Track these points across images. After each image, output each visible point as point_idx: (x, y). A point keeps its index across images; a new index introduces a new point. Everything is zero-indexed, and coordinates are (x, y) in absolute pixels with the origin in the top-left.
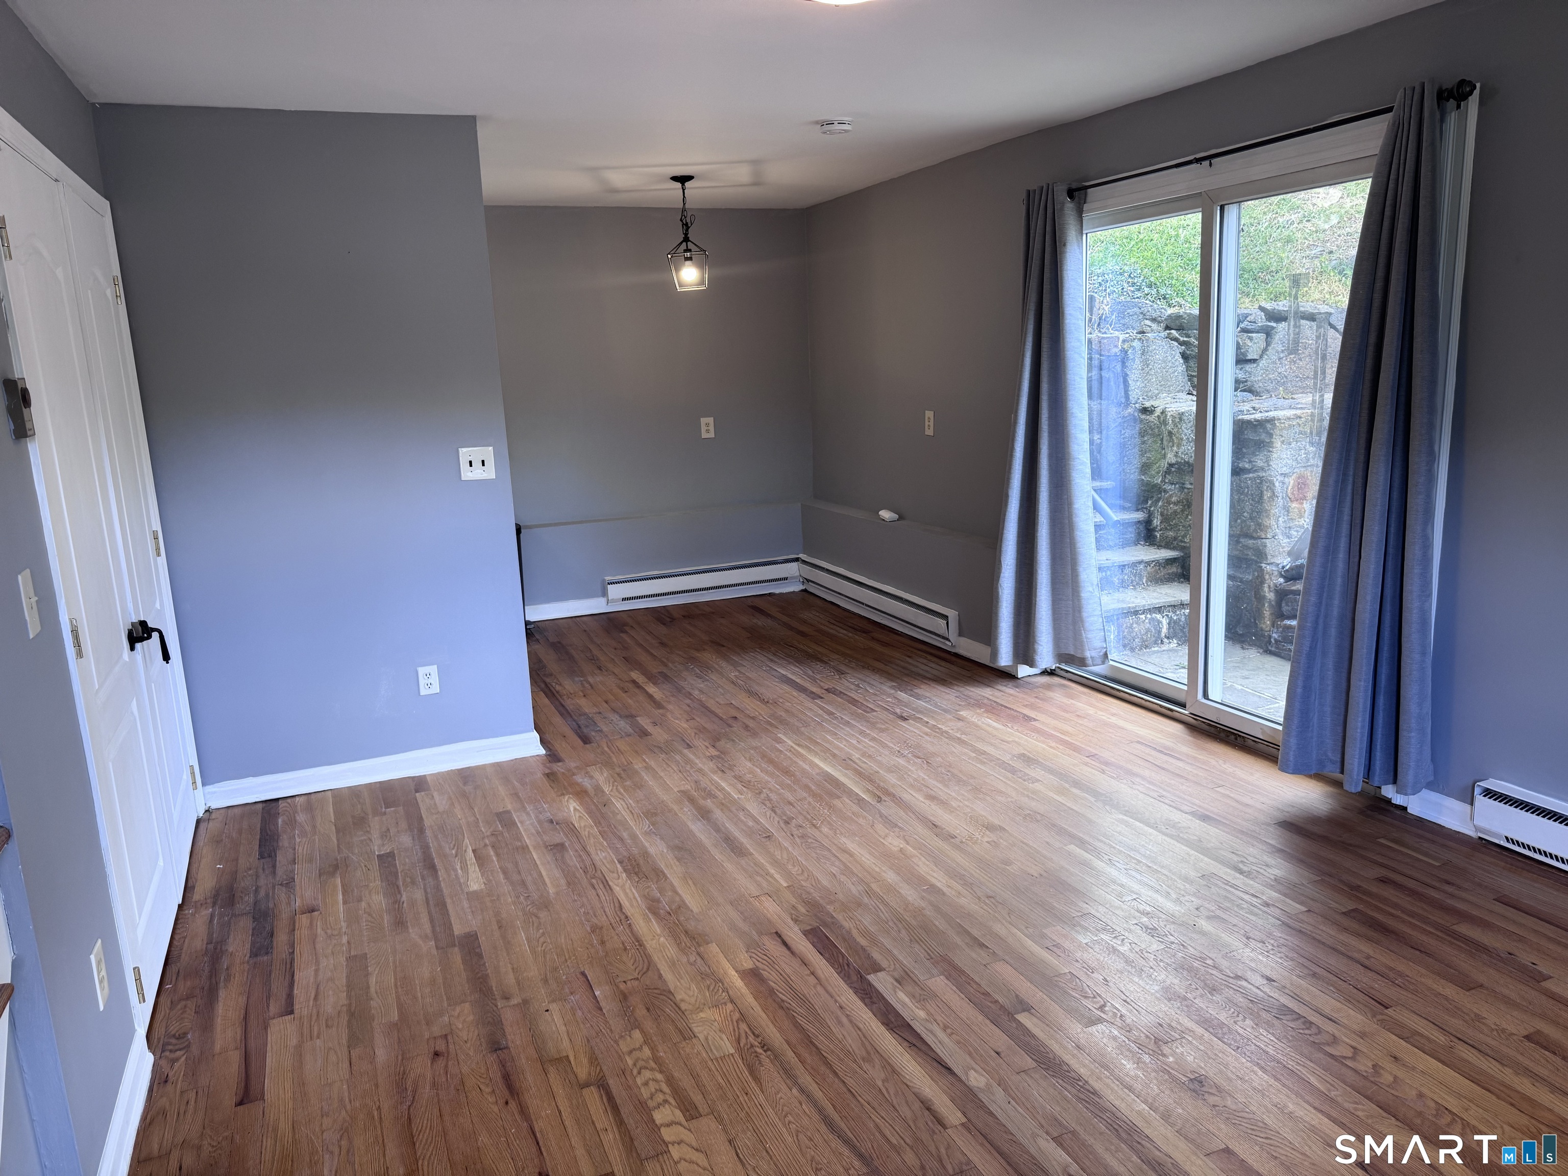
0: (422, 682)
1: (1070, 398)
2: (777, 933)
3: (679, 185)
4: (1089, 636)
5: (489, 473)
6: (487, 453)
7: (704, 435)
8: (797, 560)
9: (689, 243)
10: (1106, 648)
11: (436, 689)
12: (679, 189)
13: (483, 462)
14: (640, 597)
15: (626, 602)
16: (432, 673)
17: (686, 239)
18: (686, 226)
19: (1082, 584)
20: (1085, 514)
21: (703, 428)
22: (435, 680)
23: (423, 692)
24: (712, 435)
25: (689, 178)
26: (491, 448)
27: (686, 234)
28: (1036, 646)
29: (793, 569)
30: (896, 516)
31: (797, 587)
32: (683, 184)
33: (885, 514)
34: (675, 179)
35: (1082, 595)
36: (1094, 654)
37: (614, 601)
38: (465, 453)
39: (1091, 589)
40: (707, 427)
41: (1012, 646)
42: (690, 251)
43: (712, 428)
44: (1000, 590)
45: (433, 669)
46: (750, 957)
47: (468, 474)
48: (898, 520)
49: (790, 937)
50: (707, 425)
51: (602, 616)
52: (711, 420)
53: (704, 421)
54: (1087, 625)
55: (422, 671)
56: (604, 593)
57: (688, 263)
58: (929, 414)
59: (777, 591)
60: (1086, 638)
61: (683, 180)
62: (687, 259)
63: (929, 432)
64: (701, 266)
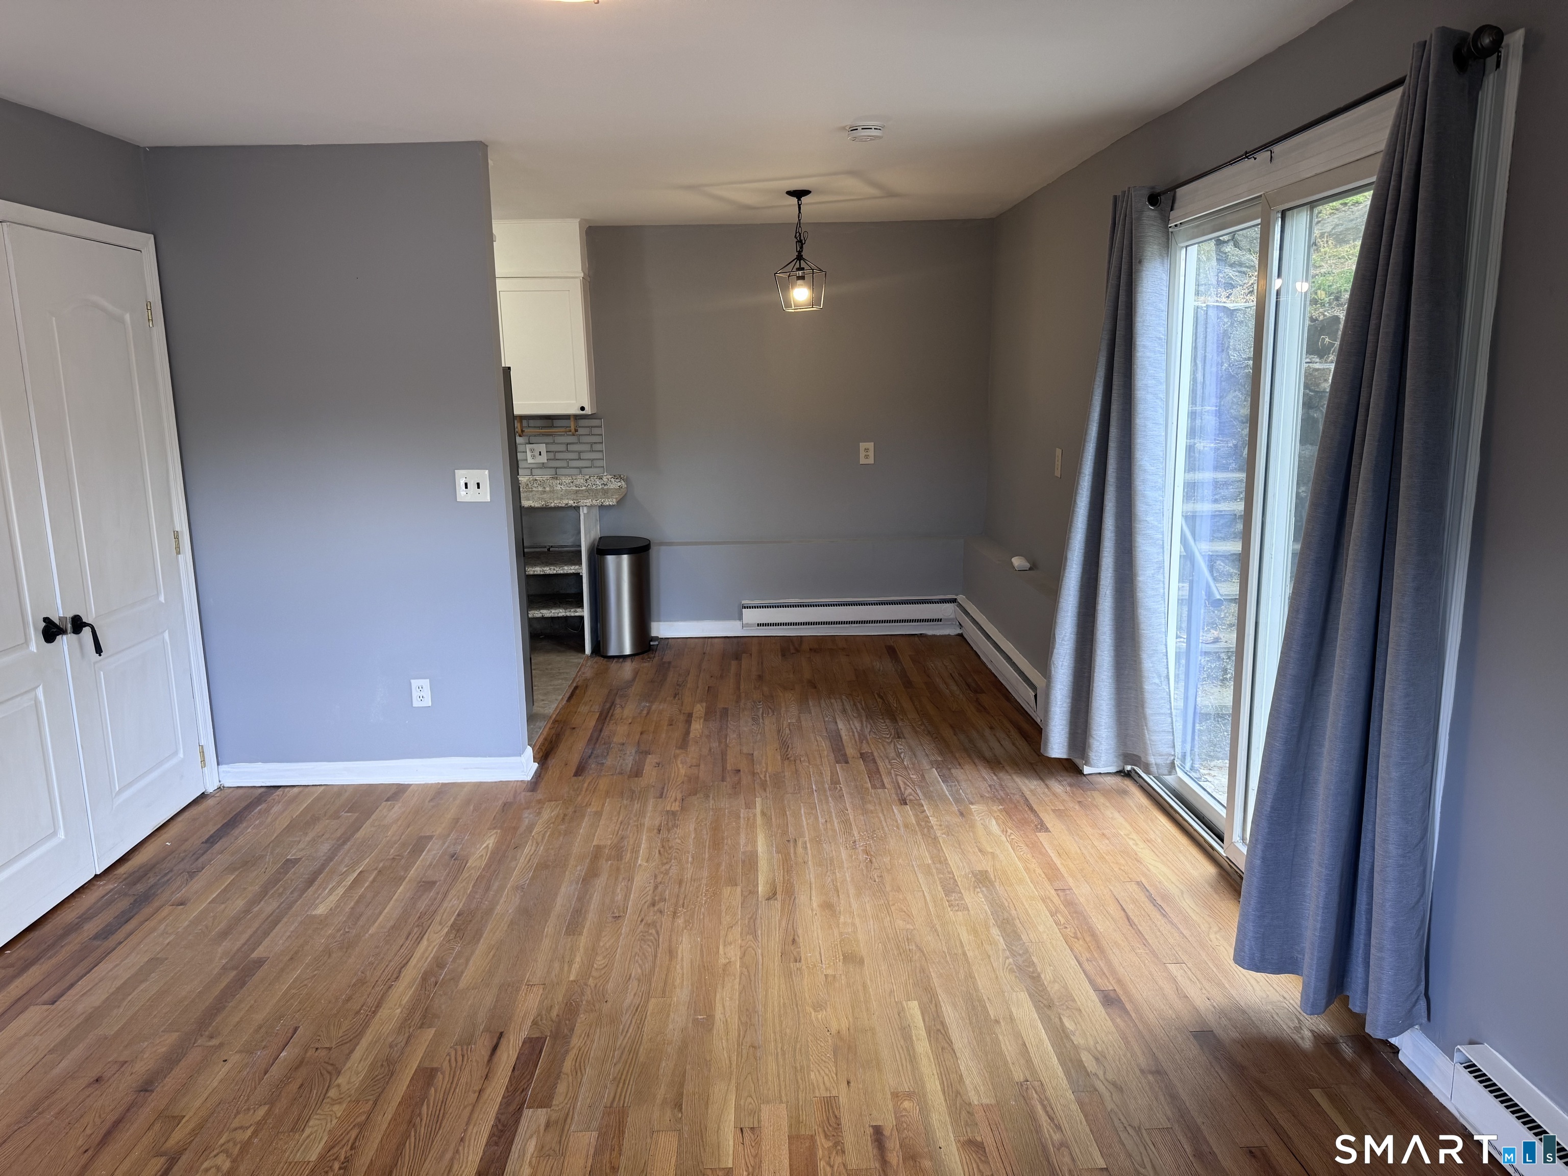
0: (415, 694)
1: (1138, 446)
2: (501, 1034)
3: (795, 200)
4: (1153, 738)
5: (485, 495)
6: (483, 476)
7: (863, 461)
8: (954, 601)
9: (802, 261)
10: (1174, 755)
11: (428, 702)
12: (794, 205)
13: (478, 484)
14: (778, 624)
15: (762, 627)
16: (424, 687)
17: (800, 257)
18: (800, 242)
19: (1146, 674)
20: (1153, 589)
21: (862, 454)
22: (427, 693)
23: (416, 703)
24: (871, 461)
25: (806, 193)
26: (487, 472)
27: (800, 252)
28: (1091, 741)
29: (947, 610)
30: (1027, 565)
31: (953, 631)
32: (799, 199)
33: (1017, 562)
34: (791, 193)
35: (1146, 687)
36: (1160, 761)
37: (748, 625)
38: (462, 476)
39: (1157, 681)
40: (867, 453)
41: (1067, 735)
42: (803, 269)
43: (871, 453)
44: (1053, 669)
45: (426, 683)
46: (449, 1054)
47: (462, 495)
48: (1030, 569)
49: (509, 1041)
50: (867, 450)
51: (734, 639)
52: (871, 445)
53: (863, 446)
54: (1151, 724)
55: (415, 683)
56: (740, 618)
57: (800, 282)
58: (1059, 452)
59: (930, 633)
60: (1150, 740)
61: (799, 194)
62: (799, 278)
63: (1058, 473)
64: (813, 286)
